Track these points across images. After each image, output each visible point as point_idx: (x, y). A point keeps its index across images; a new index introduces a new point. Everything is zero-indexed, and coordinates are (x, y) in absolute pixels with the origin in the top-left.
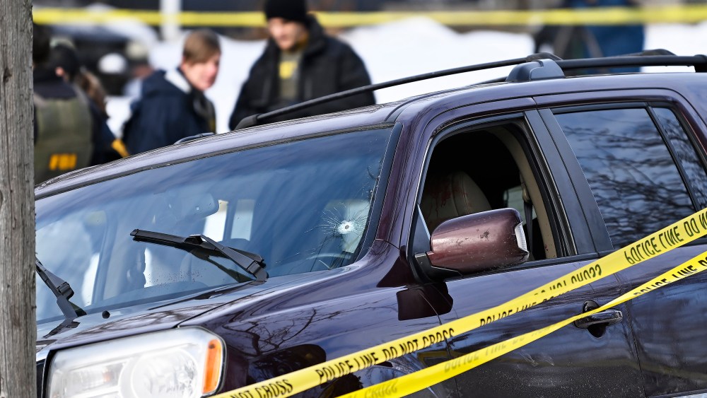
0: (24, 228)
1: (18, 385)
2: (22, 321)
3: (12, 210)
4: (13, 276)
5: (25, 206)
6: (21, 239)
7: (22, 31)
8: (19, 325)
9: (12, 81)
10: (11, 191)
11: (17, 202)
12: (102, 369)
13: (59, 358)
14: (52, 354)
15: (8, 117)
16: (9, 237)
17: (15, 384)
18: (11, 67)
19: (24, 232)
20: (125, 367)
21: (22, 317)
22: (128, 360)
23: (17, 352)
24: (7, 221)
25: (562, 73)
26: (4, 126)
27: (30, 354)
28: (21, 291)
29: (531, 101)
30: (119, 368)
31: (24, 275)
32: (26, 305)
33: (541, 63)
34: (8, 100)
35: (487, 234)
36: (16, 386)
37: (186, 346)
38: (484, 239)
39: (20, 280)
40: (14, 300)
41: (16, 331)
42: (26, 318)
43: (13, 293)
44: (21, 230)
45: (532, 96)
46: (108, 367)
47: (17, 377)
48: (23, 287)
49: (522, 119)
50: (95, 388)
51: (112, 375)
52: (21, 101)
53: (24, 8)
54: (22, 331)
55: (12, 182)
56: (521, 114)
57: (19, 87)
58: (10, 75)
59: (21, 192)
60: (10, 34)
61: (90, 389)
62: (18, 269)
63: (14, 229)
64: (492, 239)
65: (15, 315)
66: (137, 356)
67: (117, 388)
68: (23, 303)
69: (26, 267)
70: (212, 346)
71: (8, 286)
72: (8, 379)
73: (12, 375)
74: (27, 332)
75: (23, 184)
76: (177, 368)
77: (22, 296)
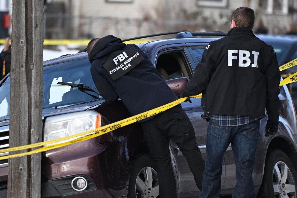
0: (40, 76)
1: (37, 127)
2: (39, 106)
3: (37, 70)
4: (37, 91)
5: (41, 69)
6: (39, 80)
7: (42, 12)
8: (38, 107)
9: (38, 28)
10: (37, 64)
11: (39, 68)
12: (61, 123)
13: (48, 119)
14: (45, 118)
15: (37, 40)
16: (36, 79)
17: (36, 126)
18: (38, 23)
19: (40, 77)
20: (69, 122)
21: (39, 105)
22: (70, 121)
23: (37, 116)
24: (35, 73)
25: (192, 36)
26: (35, 42)
27: (41, 117)
28: (39, 96)
29: (185, 44)
30: (67, 123)
31: (40, 91)
32: (40, 101)
33: (186, 33)
34: (37, 34)
35: (178, 85)
36: (36, 127)
37: (89, 116)
38: (177, 87)
39: (38, 93)
40: (37, 99)
41: (37, 109)
42: (40, 105)
43: (36, 97)
44: (39, 77)
45: (185, 43)
46: (64, 123)
47: (37, 124)
48: (39, 95)
49: (183, 50)
50: (59, 129)
51: (65, 125)
52: (40, 35)
53: (42, 5)
54: (39, 110)
55: (37, 61)
56: (182, 49)
57: (40, 30)
58: (38, 26)
59: (40, 64)
60: (38, 13)
61: (57, 129)
62: (38, 89)
63: (37, 76)
64: (180, 87)
65: (37, 104)
66: (73, 119)
67: (67, 129)
68: (39, 100)
69: (40, 89)
70: (98, 117)
71: (35, 95)
72: (34, 125)
73: (35, 124)
74: (40, 110)
75: (40, 62)
76: (85, 124)
77: (39, 98)
